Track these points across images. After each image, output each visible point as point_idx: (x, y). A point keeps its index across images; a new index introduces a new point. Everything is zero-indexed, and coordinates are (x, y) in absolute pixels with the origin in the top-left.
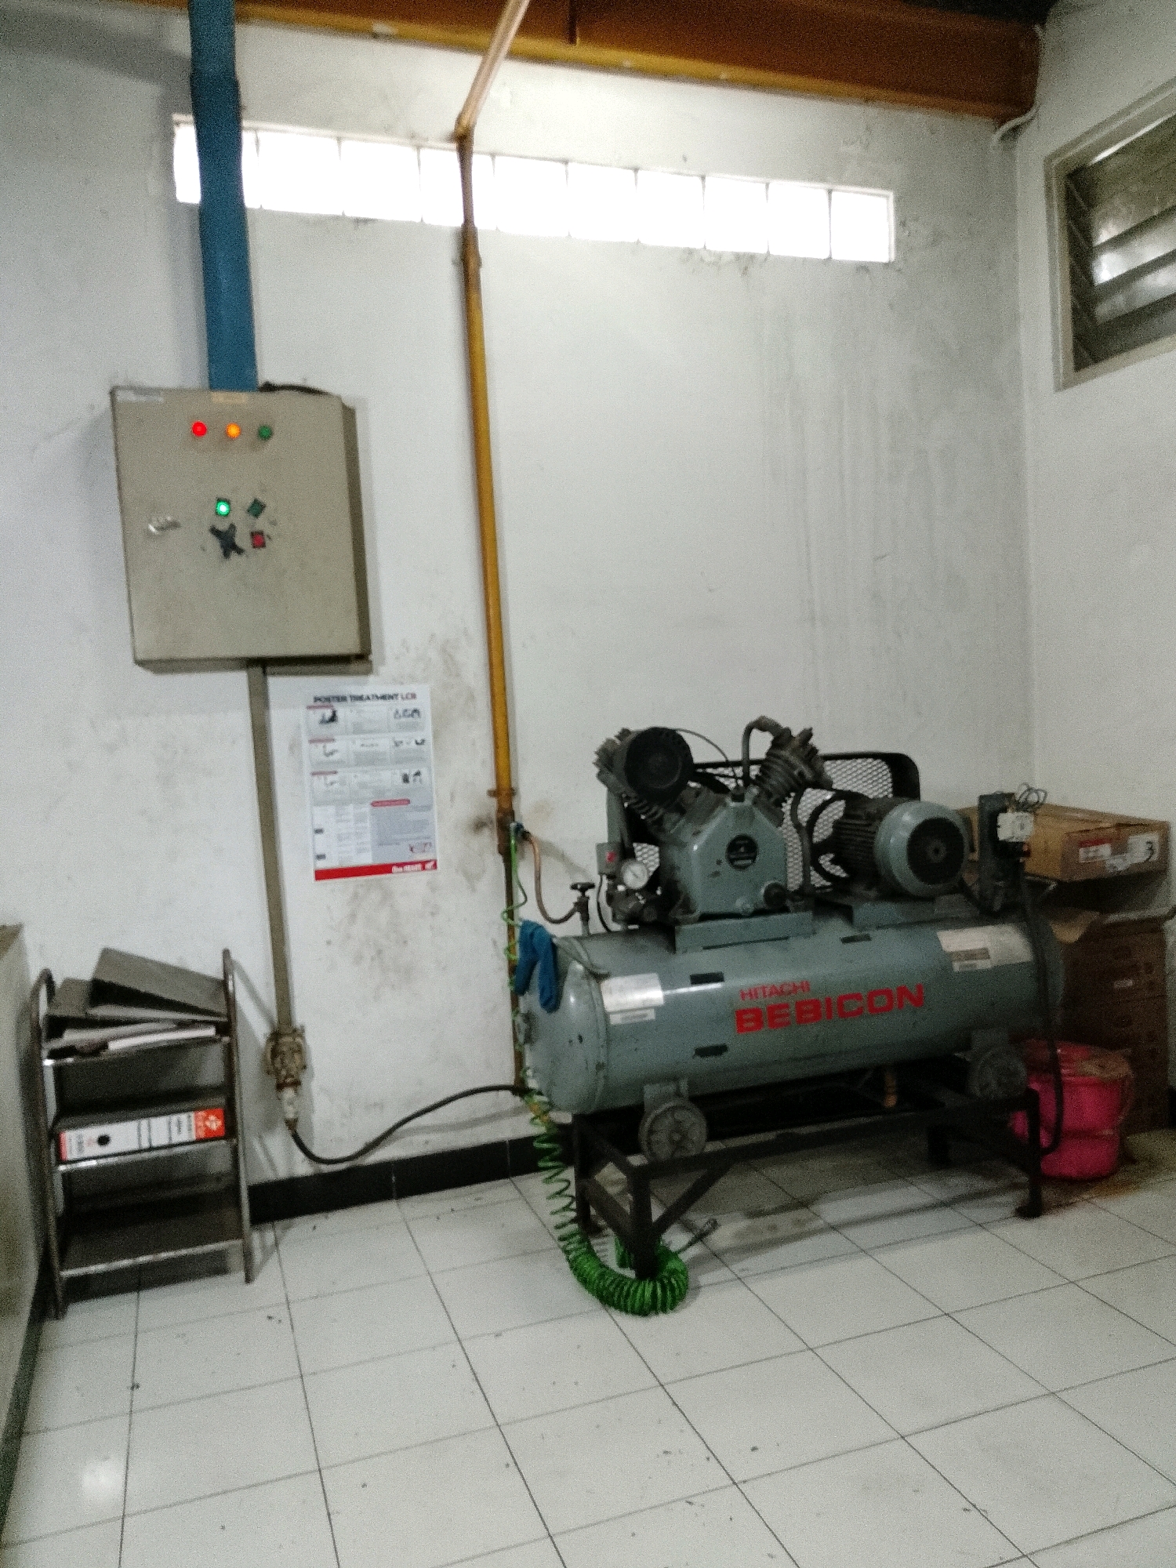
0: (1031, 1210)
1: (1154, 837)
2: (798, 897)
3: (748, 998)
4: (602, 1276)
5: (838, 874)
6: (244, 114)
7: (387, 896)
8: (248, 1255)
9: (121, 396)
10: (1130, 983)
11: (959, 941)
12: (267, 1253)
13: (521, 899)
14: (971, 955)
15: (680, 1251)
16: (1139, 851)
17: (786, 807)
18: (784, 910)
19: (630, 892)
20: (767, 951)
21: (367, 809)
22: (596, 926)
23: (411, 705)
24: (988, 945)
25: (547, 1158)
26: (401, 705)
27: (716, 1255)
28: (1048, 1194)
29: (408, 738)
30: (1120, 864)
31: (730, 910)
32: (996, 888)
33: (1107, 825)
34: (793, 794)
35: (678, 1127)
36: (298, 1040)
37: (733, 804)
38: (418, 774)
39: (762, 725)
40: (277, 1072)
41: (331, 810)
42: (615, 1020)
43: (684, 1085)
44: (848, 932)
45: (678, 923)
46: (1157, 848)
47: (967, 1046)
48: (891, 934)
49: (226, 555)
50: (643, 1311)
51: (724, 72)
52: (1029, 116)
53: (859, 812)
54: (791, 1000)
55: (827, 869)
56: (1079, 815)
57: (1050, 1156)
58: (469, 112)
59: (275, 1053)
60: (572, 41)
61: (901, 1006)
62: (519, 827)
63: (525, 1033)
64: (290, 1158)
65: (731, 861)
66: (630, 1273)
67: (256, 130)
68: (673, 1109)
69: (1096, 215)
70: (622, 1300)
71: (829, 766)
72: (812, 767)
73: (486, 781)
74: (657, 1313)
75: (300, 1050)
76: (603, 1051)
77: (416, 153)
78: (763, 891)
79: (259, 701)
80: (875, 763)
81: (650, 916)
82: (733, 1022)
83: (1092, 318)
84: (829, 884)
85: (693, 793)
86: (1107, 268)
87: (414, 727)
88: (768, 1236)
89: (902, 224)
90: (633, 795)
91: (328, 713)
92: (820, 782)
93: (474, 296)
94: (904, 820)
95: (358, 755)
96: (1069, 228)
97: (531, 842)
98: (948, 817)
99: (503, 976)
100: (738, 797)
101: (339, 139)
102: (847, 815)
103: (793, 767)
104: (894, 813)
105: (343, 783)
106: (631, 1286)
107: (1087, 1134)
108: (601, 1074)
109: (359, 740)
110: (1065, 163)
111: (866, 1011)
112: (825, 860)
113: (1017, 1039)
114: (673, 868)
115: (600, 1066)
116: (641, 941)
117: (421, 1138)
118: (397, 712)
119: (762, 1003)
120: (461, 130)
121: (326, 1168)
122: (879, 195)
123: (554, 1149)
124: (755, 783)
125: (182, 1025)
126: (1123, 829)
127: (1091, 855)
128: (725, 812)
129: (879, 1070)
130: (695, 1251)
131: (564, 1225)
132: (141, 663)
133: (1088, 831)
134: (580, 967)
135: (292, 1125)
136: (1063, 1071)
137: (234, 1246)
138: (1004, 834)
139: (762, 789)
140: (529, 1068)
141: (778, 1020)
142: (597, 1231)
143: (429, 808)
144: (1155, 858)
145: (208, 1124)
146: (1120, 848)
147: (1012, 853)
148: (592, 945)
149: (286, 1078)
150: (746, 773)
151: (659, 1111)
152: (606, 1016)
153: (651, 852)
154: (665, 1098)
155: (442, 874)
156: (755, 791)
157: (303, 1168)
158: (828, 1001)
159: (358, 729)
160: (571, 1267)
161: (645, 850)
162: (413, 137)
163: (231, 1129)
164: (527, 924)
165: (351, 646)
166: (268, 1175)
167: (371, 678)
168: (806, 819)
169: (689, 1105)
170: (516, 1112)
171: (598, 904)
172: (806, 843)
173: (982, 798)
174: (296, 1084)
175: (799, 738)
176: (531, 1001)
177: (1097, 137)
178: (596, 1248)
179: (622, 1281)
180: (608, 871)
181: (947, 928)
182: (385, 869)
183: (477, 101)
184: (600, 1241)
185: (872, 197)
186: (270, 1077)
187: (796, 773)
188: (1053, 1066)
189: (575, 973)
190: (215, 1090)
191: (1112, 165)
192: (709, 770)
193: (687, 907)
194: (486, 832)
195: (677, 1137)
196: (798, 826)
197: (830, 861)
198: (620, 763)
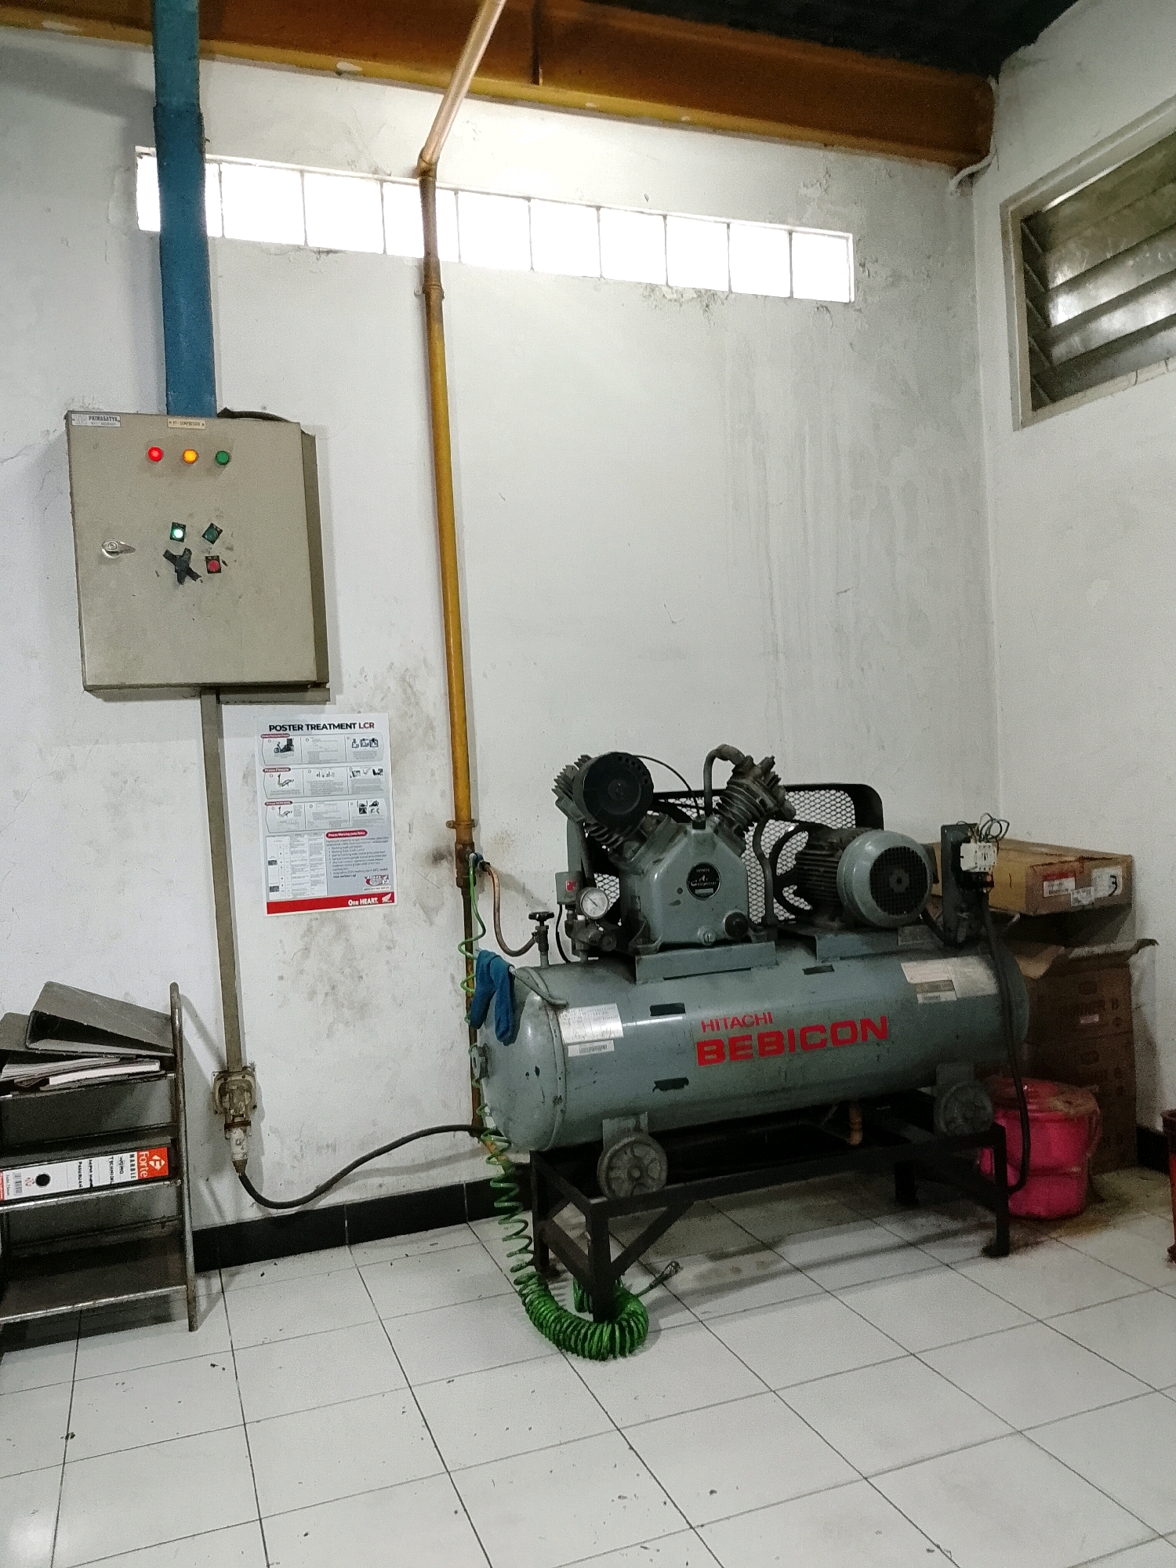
0: (998, 1249)
1: (1118, 871)
2: (761, 927)
3: (708, 1029)
4: (558, 1319)
5: (802, 906)
6: (207, 145)
7: (342, 929)
8: (191, 1301)
9: (76, 420)
10: (1096, 1019)
11: (922, 972)
12: (212, 1301)
13: (480, 931)
14: (934, 987)
15: (642, 1294)
16: (1102, 886)
17: (749, 836)
18: (747, 940)
19: (590, 922)
20: (728, 981)
21: (322, 839)
22: (555, 957)
23: (369, 734)
24: (953, 977)
25: (504, 1198)
26: (358, 734)
27: (677, 1298)
28: (1015, 1234)
29: (365, 768)
30: (1084, 898)
31: (693, 939)
32: (960, 920)
33: (1073, 859)
34: (756, 824)
35: (637, 1163)
36: (248, 1078)
37: (694, 832)
38: (375, 804)
39: (722, 753)
40: (226, 1112)
41: (286, 840)
42: (573, 1052)
43: (644, 1120)
44: (811, 963)
45: (638, 952)
46: (1120, 881)
47: (931, 1081)
48: (856, 966)
49: (181, 580)
50: (600, 1356)
51: (686, 115)
52: (984, 163)
53: (822, 843)
54: (754, 1032)
55: (791, 902)
56: (1044, 850)
57: (1019, 1194)
58: (433, 146)
59: (223, 1091)
60: (536, 82)
61: (865, 1038)
62: (478, 858)
63: (483, 1067)
64: (238, 1202)
65: (692, 890)
66: (588, 1317)
67: (219, 162)
68: (631, 1145)
69: (1052, 259)
70: (579, 1343)
71: (791, 797)
72: (774, 797)
73: (445, 812)
74: (615, 1357)
75: (250, 1089)
76: (561, 1083)
77: (379, 186)
78: (724, 921)
79: (213, 730)
80: (838, 794)
81: (610, 945)
82: (695, 1054)
83: (1049, 357)
84: (793, 917)
85: (654, 821)
86: (1064, 310)
87: (371, 757)
88: (733, 1278)
89: (861, 265)
90: (593, 821)
91: (283, 742)
92: (784, 813)
93: (435, 327)
94: (868, 848)
95: (313, 785)
96: (1026, 272)
97: (490, 874)
98: (912, 848)
99: (462, 1012)
100: (699, 825)
101: (302, 172)
102: (809, 845)
103: (756, 796)
104: (856, 843)
105: (298, 813)
106: (589, 1329)
107: (1053, 1172)
108: (559, 1107)
109: (315, 770)
110: (1020, 209)
111: (830, 1044)
112: (788, 893)
113: (982, 1074)
114: (633, 897)
115: (557, 1100)
116: (601, 971)
117: (376, 1181)
118: (355, 741)
119: (723, 1035)
120: (423, 165)
121: (275, 1212)
122: (839, 237)
123: (511, 1190)
124: (716, 812)
125: (125, 1060)
126: (1086, 863)
127: (1055, 888)
128: (686, 840)
129: (844, 1105)
130: (656, 1293)
131: (521, 1268)
132: (90, 689)
133: (1051, 864)
134: (538, 998)
135: (240, 1167)
136: (1029, 1107)
137: (177, 1292)
138: (965, 865)
139: (723, 818)
140: (486, 1105)
141: (740, 1053)
142: (556, 1275)
143: (386, 840)
144: (1118, 892)
145: (152, 1163)
146: (1084, 882)
147: (976, 884)
148: (549, 976)
149: (234, 1117)
150: (708, 804)
151: (616, 1147)
152: (564, 1048)
153: (612, 884)
154: (625, 1133)
155: (399, 908)
156: (716, 819)
157: (251, 1212)
158: (791, 1033)
159: (314, 759)
160: (528, 1311)
161: (606, 881)
162: (375, 172)
163: (175, 1170)
164: (484, 954)
165: (308, 673)
166: (217, 1221)
167: (328, 707)
168: (769, 851)
169: (650, 1140)
170: (474, 1154)
171: (557, 934)
172: (769, 872)
173: (944, 828)
174: (246, 1124)
175: (760, 766)
176: (488, 1034)
177: (1052, 183)
178: (553, 1293)
179: (580, 1323)
180: (568, 900)
181: (910, 960)
182: (340, 902)
183: (440, 136)
184: (556, 1285)
185: (831, 238)
186: (217, 1116)
187: (757, 801)
188: (1020, 1102)
189: (532, 1004)
190: (162, 1130)
191: (1067, 211)
192: (671, 801)
193: (648, 938)
194: (445, 863)
195: (637, 1174)
196: (760, 856)
197: (794, 893)
198: (578, 789)
